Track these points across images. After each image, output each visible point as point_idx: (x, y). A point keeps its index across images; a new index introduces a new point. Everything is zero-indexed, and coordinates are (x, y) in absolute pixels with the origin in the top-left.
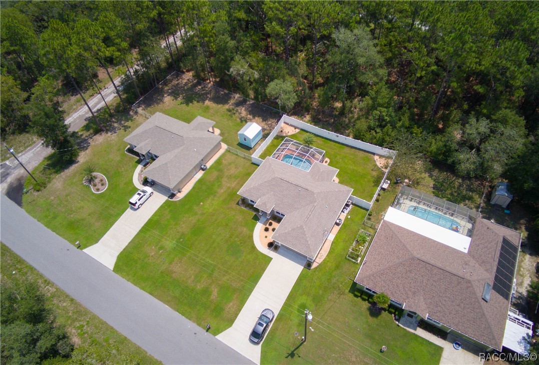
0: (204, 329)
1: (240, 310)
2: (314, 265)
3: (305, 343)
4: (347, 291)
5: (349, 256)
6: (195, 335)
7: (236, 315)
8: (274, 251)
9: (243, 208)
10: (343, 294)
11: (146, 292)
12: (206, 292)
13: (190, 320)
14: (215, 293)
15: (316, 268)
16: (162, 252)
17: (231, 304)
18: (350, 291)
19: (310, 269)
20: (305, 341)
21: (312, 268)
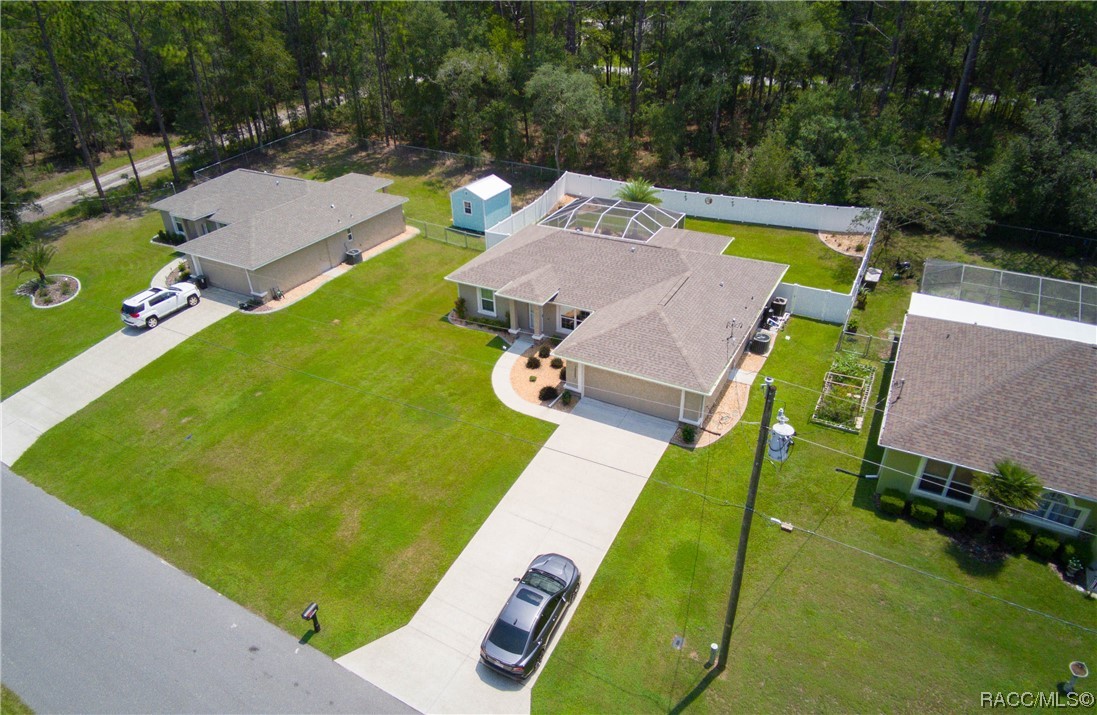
0: (292, 631)
1: (442, 570)
2: (704, 441)
3: (723, 677)
4: (846, 503)
5: (821, 416)
6: (251, 654)
7: (426, 588)
8: (559, 409)
9: (460, 326)
10: (834, 511)
11: (103, 522)
12: (319, 519)
13: (242, 603)
14: (351, 519)
15: (713, 447)
16: (189, 422)
17: (410, 553)
18: (856, 504)
19: (692, 449)
20: (721, 668)
21: (697, 446)
